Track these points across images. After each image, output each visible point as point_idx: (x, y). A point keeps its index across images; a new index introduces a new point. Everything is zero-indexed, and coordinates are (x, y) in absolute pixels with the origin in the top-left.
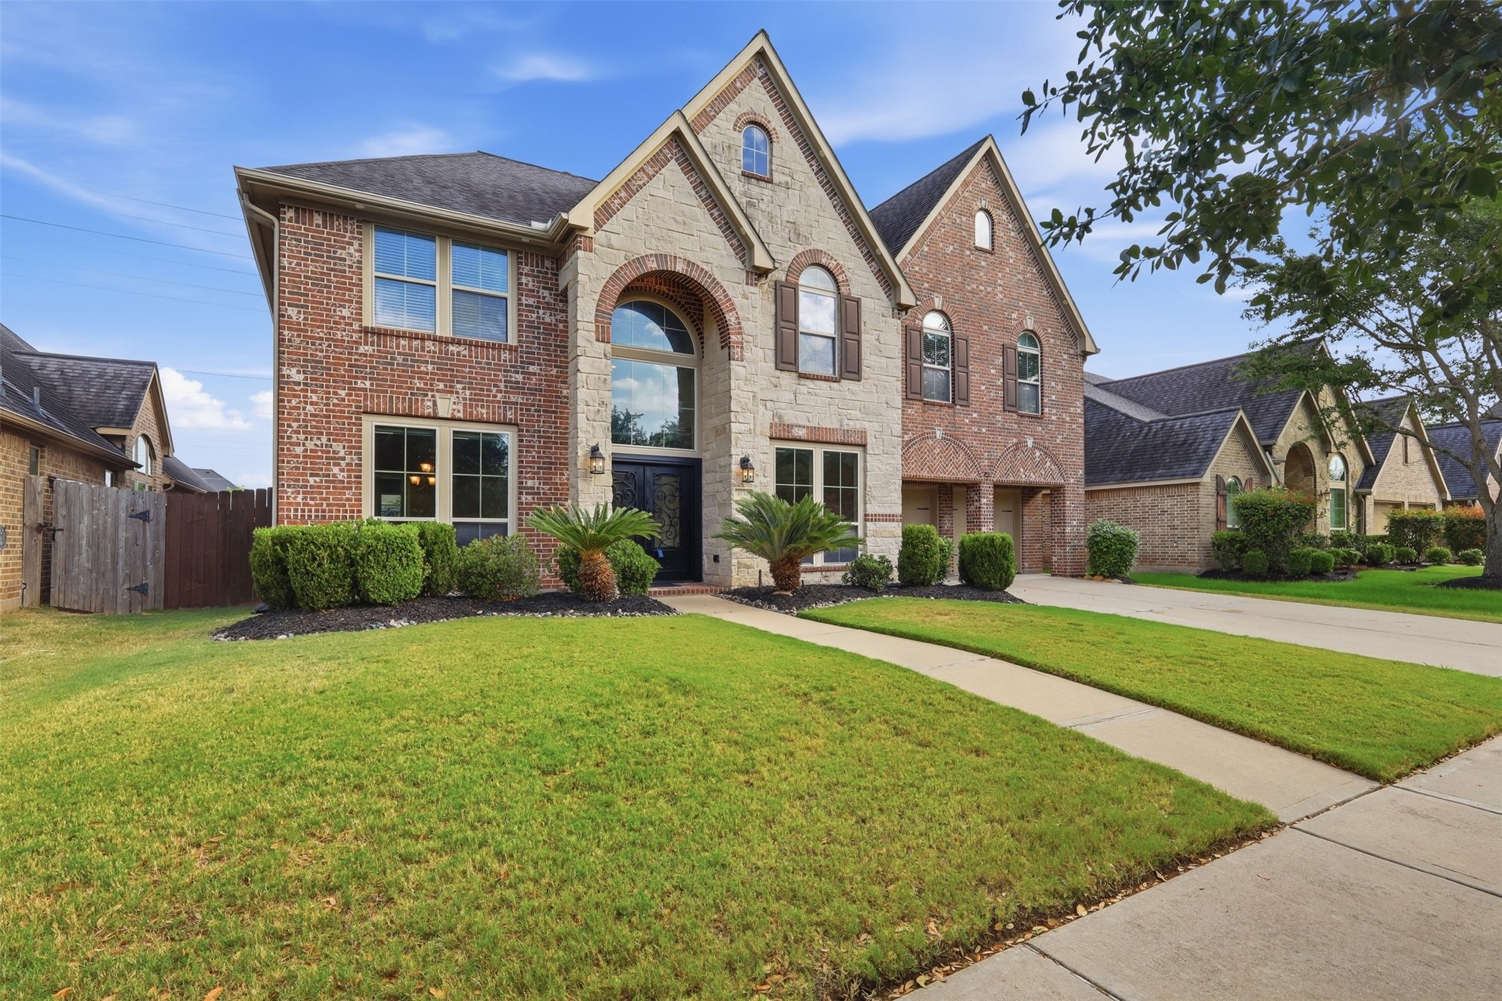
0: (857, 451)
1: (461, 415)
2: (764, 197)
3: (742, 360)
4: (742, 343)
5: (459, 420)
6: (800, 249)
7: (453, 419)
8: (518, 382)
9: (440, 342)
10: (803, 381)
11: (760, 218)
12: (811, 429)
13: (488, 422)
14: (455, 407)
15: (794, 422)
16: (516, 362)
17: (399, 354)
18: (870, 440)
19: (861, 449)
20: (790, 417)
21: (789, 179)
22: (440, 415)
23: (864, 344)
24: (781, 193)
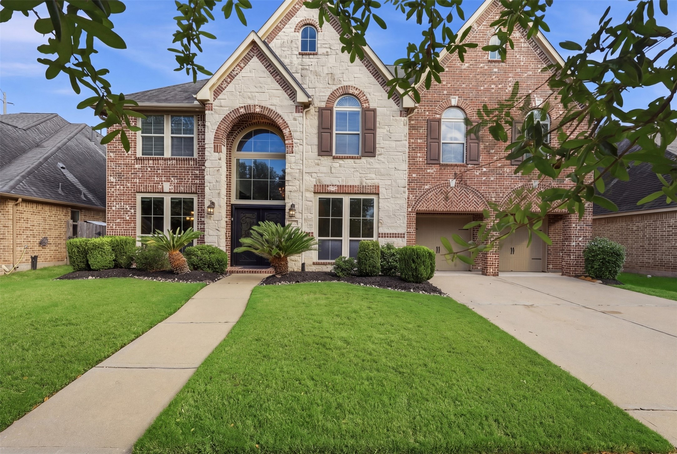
0: (374, 197)
1: (173, 191)
2: (313, 63)
3: (293, 153)
4: (293, 144)
5: (172, 193)
6: (335, 88)
7: (170, 193)
8: (197, 174)
9: (165, 160)
10: (336, 160)
11: (310, 75)
12: (340, 187)
13: (184, 193)
14: (170, 187)
15: (328, 183)
16: (196, 165)
17: (149, 167)
18: (382, 191)
19: (377, 196)
20: (326, 181)
21: (329, 50)
22: (164, 191)
23: (377, 135)
24: (323, 58)
